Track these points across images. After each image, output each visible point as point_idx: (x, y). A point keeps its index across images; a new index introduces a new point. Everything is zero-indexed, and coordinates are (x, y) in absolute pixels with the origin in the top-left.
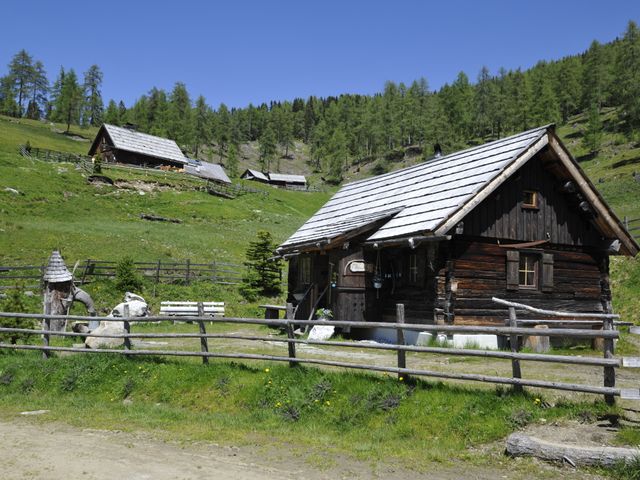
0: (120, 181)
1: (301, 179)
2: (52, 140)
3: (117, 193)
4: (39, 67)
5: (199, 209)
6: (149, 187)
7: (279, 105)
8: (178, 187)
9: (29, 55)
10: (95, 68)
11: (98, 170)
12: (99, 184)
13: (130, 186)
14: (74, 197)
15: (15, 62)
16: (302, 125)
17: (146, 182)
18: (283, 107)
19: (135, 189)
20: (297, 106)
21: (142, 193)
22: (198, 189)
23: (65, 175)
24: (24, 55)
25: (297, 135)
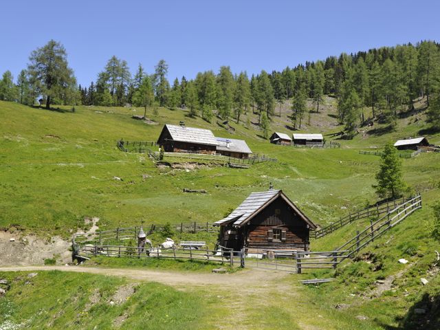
0: (175, 163)
1: (319, 136)
2: (135, 127)
3: (173, 172)
4: (124, 65)
5: (221, 180)
6: (192, 166)
7: (313, 65)
8: (210, 165)
9: (118, 59)
10: (162, 62)
11: (161, 157)
12: (162, 167)
13: (181, 166)
14: (149, 178)
15: (109, 64)
16: (332, 81)
17: (190, 163)
18: (316, 67)
19: (184, 169)
20: (329, 63)
21: (188, 171)
22: (222, 165)
23: (144, 162)
24: (114, 59)
25: (328, 90)
